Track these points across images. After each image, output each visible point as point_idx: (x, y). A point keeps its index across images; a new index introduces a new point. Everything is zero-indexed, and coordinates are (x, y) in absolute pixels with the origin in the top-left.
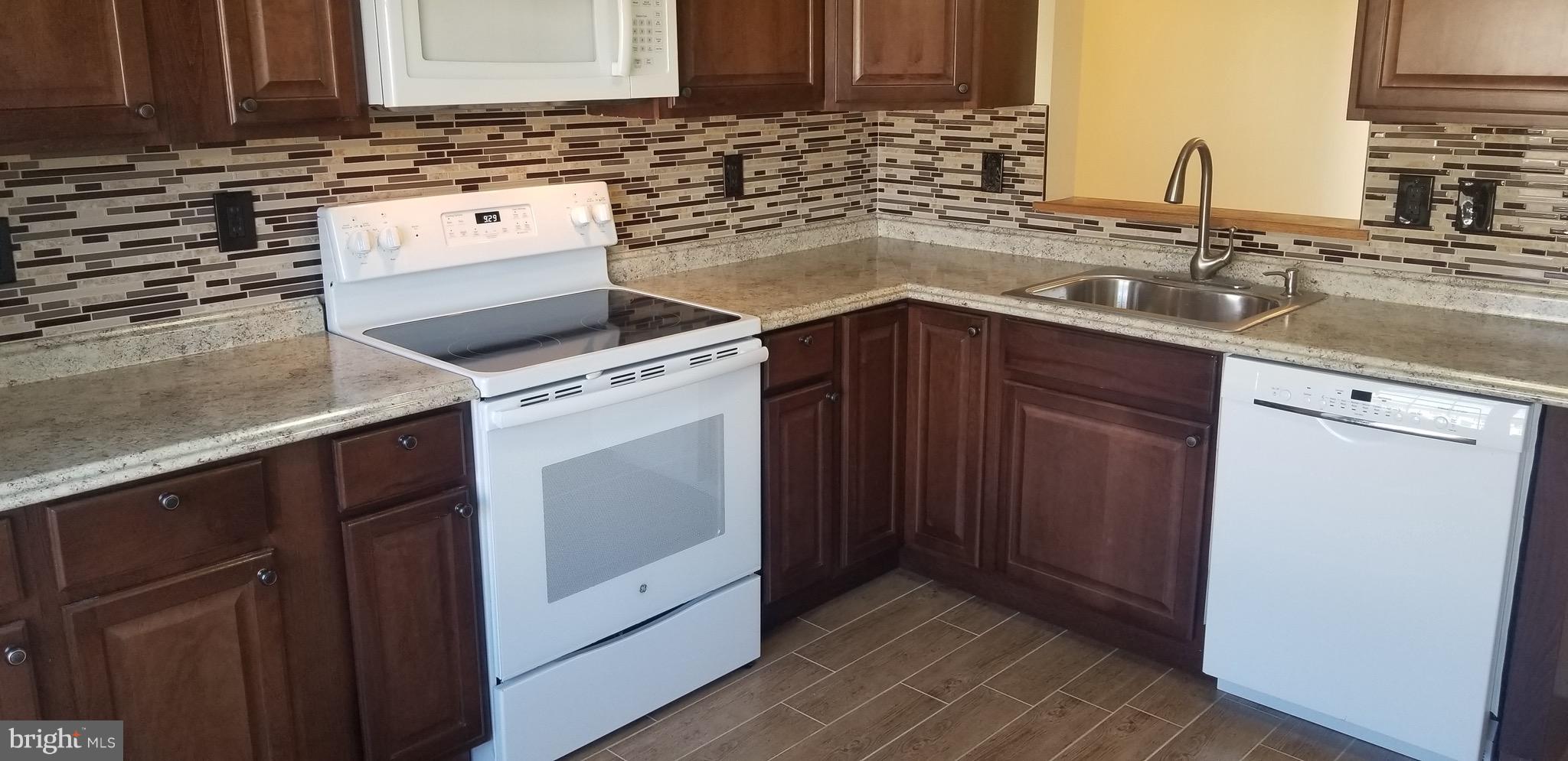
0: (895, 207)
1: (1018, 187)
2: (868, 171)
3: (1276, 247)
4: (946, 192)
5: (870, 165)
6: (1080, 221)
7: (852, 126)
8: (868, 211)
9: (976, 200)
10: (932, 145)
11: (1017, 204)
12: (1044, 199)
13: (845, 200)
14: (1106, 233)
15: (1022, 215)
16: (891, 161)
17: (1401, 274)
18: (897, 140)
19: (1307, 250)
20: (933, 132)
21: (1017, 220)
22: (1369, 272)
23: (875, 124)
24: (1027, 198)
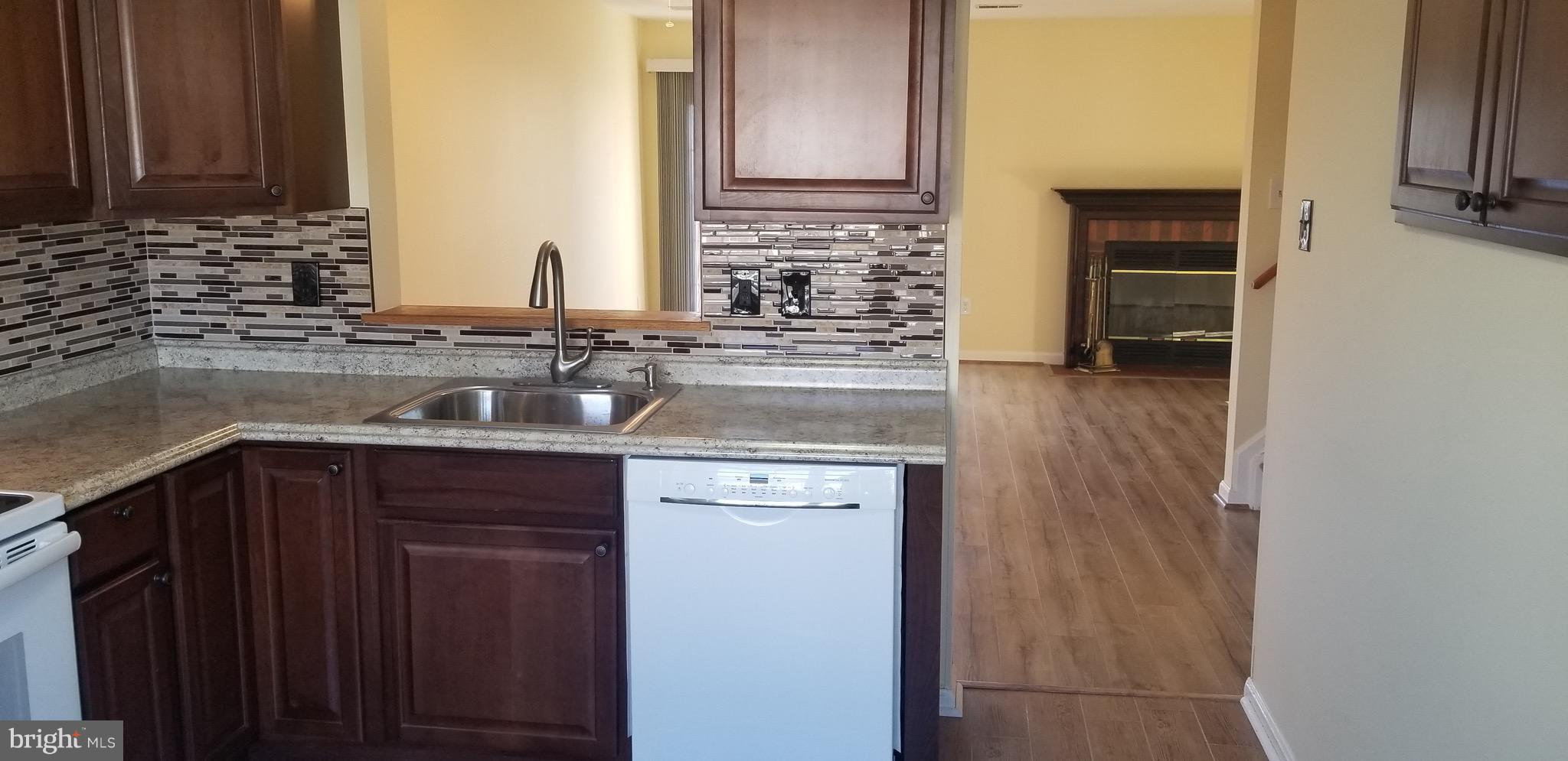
0: (179, 330)
1: (340, 298)
2: (138, 290)
3: (627, 343)
4: (247, 308)
5: (140, 283)
6: (420, 331)
7: (112, 236)
8: (143, 338)
9: (288, 315)
10: (223, 255)
11: (341, 317)
12: (374, 310)
13: (112, 326)
14: (450, 342)
15: (348, 329)
16: (168, 277)
17: (743, 359)
18: (173, 251)
19: (656, 344)
20: (223, 240)
21: (343, 335)
22: (714, 359)
23: (142, 233)
24: (352, 311)
